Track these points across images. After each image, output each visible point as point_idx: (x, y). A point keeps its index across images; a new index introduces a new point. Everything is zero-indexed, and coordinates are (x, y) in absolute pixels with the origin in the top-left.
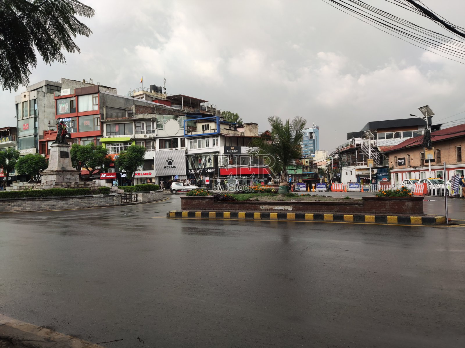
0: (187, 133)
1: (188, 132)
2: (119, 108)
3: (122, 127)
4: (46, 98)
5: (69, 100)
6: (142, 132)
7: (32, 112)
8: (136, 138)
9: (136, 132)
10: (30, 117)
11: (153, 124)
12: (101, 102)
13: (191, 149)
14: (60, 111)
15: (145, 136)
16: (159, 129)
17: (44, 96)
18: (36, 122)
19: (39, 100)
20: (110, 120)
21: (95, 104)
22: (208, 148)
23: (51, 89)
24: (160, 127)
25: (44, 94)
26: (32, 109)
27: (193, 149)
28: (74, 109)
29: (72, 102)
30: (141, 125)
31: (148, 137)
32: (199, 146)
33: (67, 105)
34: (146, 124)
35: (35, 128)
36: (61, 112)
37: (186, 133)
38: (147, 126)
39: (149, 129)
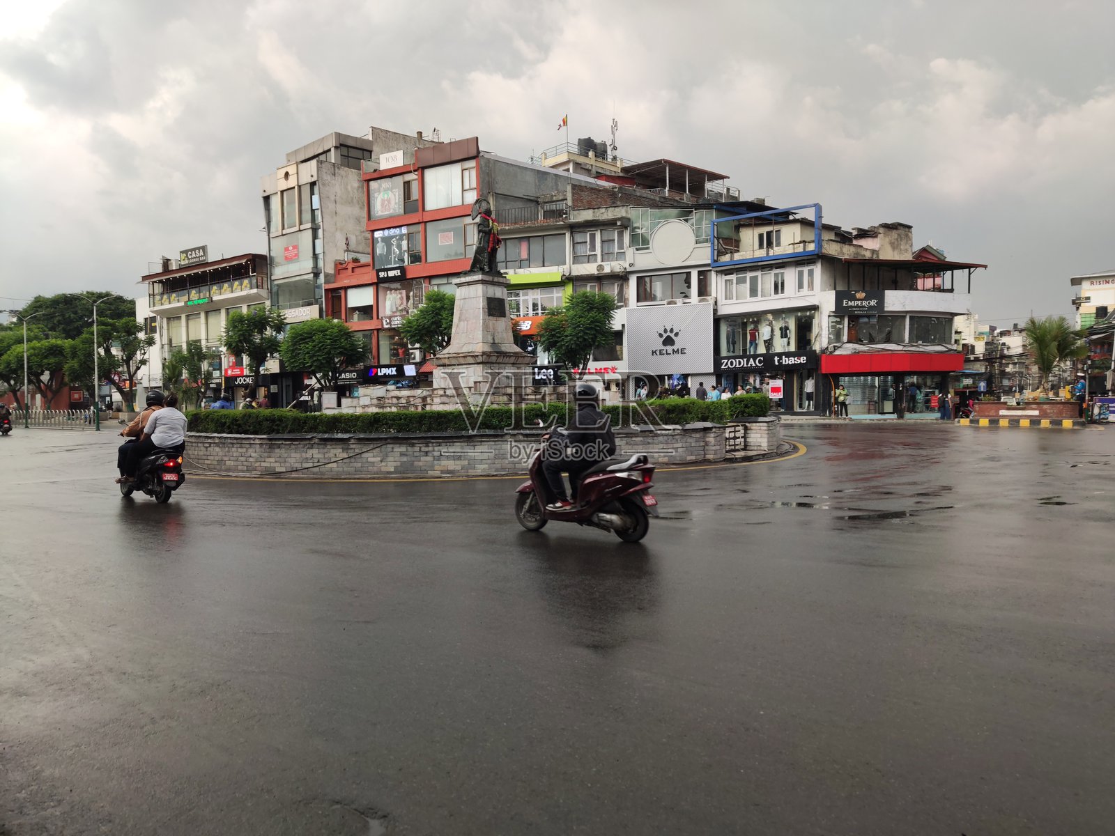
0: (718, 256)
1: (720, 253)
2: (524, 197)
3: (536, 246)
4: (338, 178)
5: (399, 181)
6: (590, 259)
7: (307, 216)
8: (574, 273)
9: (574, 257)
10: (302, 227)
11: (621, 235)
12: (483, 182)
13: (729, 302)
14: (379, 210)
15: (600, 267)
16: (637, 249)
17: (334, 175)
18: (317, 241)
19: (324, 185)
20: (507, 228)
21: (467, 187)
22: (780, 295)
23: (348, 156)
24: (641, 242)
25: (334, 169)
26: (306, 207)
27: (734, 301)
28: (413, 203)
29: (407, 185)
30: (588, 240)
31: (607, 270)
32: (754, 292)
33: (395, 195)
34: (601, 234)
35: (315, 256)
36: (380, 213)
37: (715, 258)
38: (603, 241)
39: (609, 248)
